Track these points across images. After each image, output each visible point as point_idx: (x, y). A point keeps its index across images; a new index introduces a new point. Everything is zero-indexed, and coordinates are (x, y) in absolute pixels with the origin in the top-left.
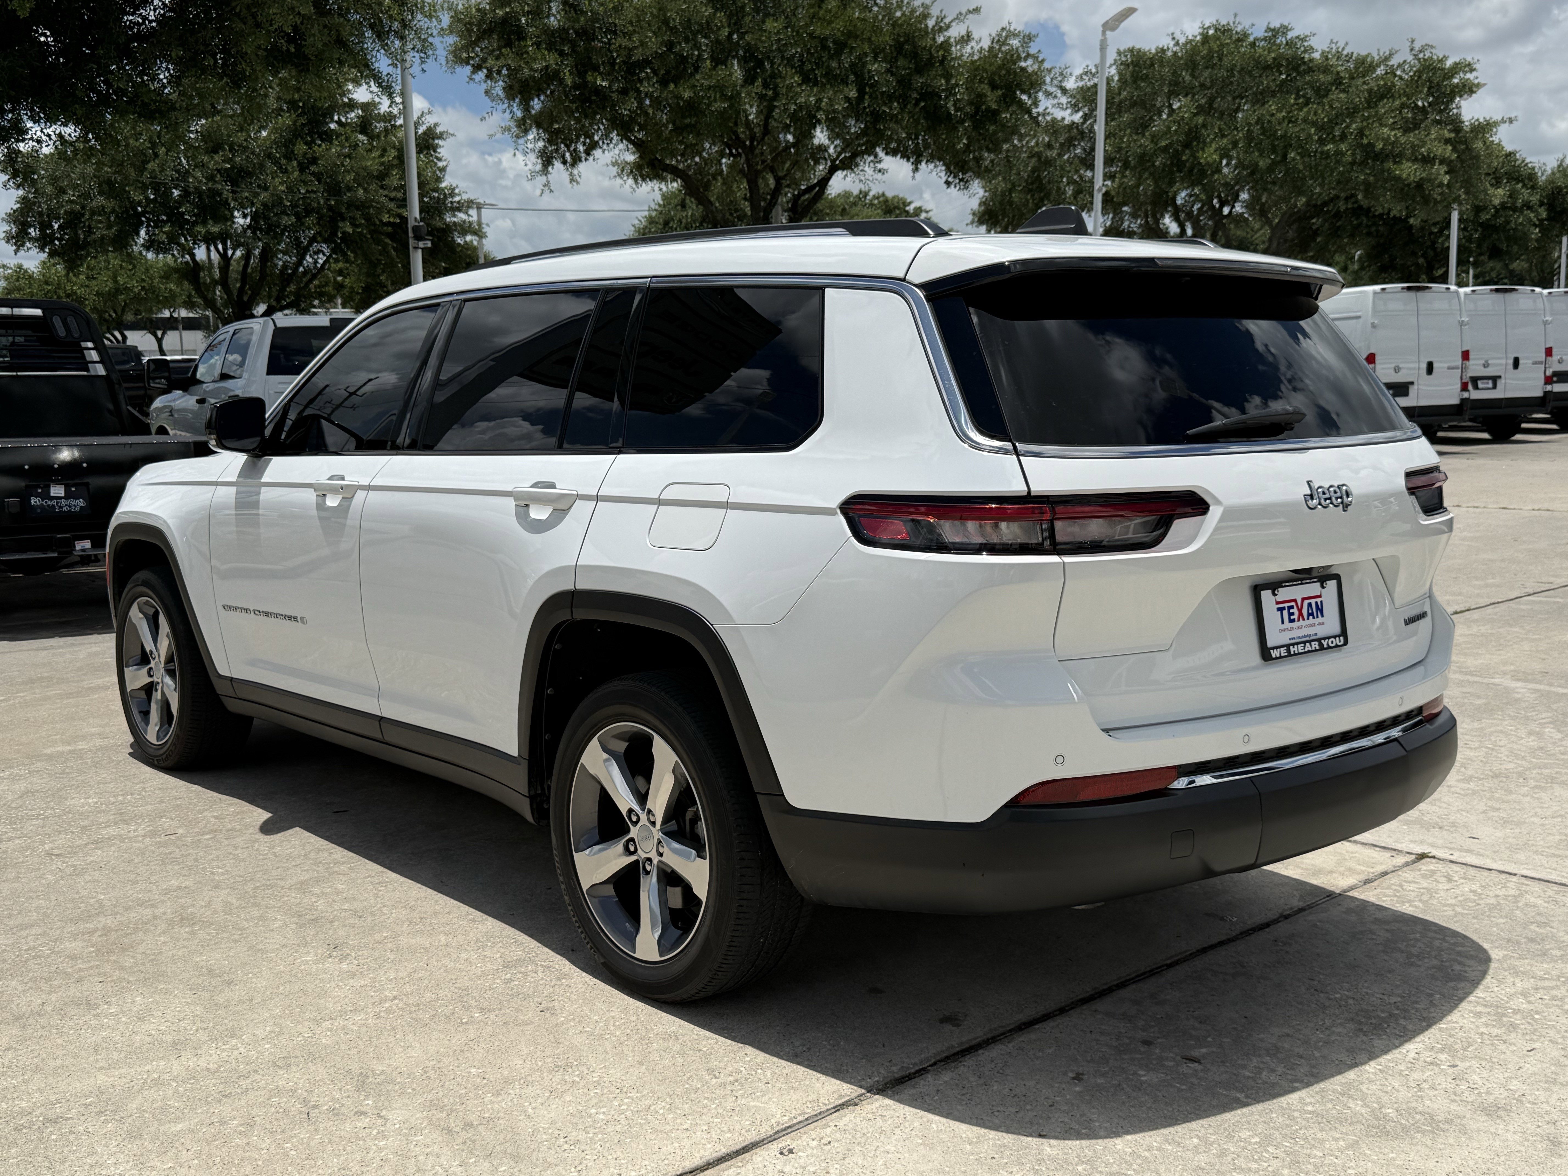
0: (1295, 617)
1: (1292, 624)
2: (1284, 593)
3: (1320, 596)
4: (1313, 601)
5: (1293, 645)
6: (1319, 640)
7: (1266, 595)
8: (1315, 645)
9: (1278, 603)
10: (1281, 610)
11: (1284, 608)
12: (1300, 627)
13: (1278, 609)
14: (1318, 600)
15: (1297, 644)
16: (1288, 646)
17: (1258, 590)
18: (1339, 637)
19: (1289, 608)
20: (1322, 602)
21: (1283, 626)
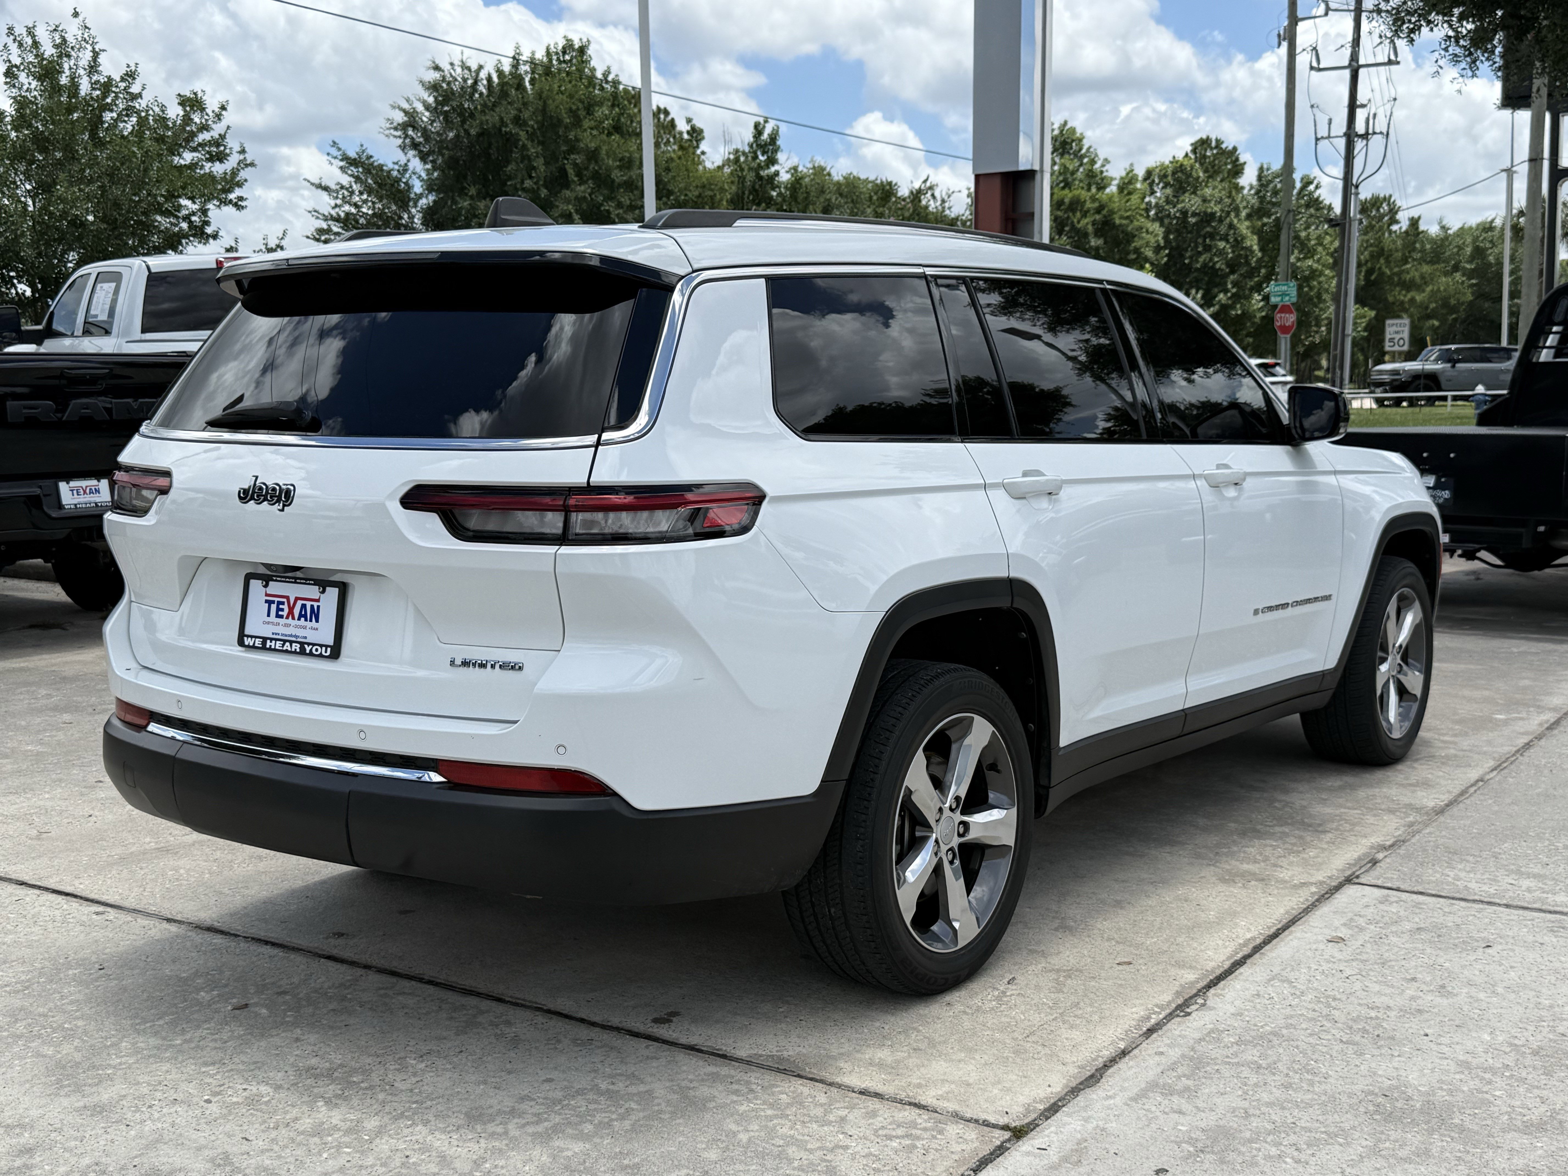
0: (285, 613)
1: (279, 620)
2: (276, 588)
3: (318, 600)
4: (308, 604)
5: (271, 639)
6: (302, 644)
7: (256, 585)
8: (296, 647)
9: (267, 595)
10: (270, 603)
11: (273, 602)
12: (287, 625)
13: (266, 601)
14: (315, 604)
15: (276, 640)
16: (265, 639)
17: (249, 577)
18: (327, 646)
19: (279, 603)
20: (318, 607)
21: (268, 619)
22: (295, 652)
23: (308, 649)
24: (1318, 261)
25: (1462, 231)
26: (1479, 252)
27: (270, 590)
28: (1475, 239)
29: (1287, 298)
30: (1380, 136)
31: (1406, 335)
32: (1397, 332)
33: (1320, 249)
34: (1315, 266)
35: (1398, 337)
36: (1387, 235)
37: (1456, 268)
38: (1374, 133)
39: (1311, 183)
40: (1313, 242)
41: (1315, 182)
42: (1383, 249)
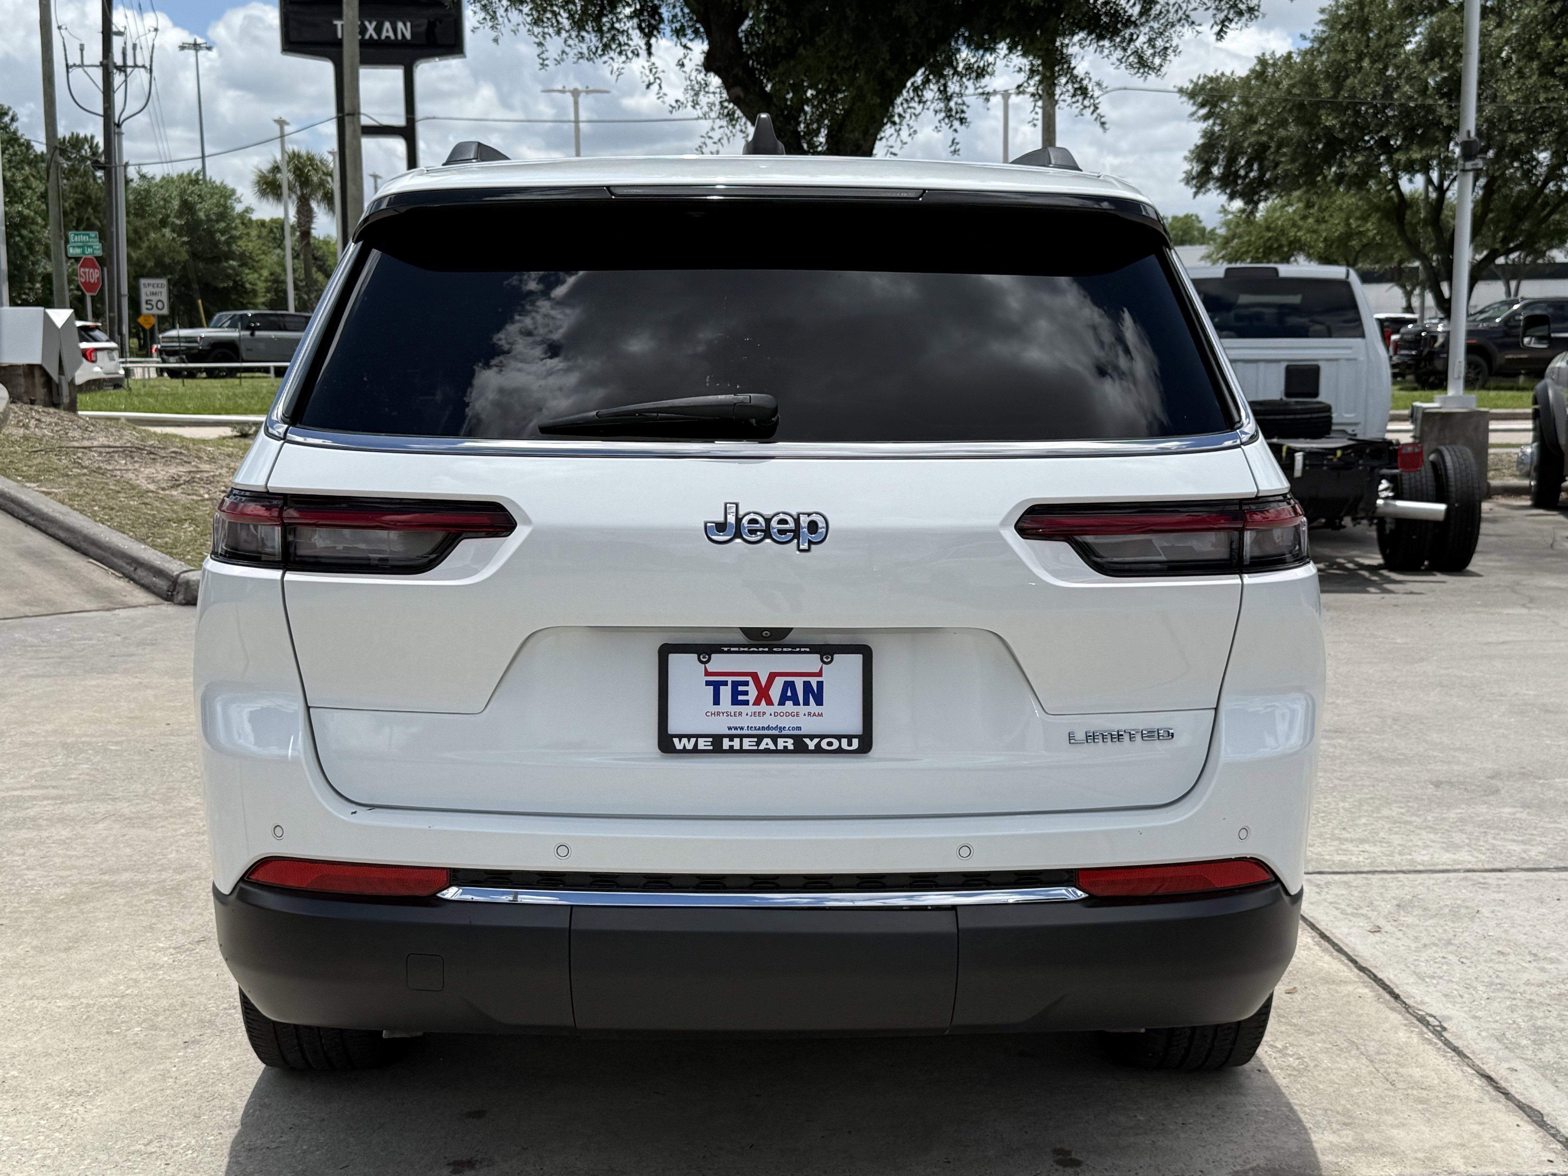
0: (749, 698)
1: (739, 708)
3: (819, 674)
4: (798, 680)
5: (731, 737)
6: (797, 738)
7: (684, 661)
8: (786, 743)
9: (707, 673)
10: (717, 686)
11: (723, 683)
12: (756, 714)
13: (709, 683)
14: (815, 680)
15: (741, 736)
16: (717, 738)
17: (665, 651)
18: (850, 738)
19: (735, 685)
20: (820, 684)
21: (716, 708)
22: (786, 751)
23: (811, 745)
24: (28, 207)
25: (167, 181)
26: (187, 207)
27: (711, 667)
28: (182, 193)
29: (90, 250)
30: (142, 70)
31: (164, 297)
32: (153, 294)
33: (29, 193)
34: (26, 212)
35: (155, 299)
36: (91, 181)
37: (164, 223)
38: (136, 66)
39: (6, 114)
40: (19, 184)
41: (11, 113)
42: (89, 197)
